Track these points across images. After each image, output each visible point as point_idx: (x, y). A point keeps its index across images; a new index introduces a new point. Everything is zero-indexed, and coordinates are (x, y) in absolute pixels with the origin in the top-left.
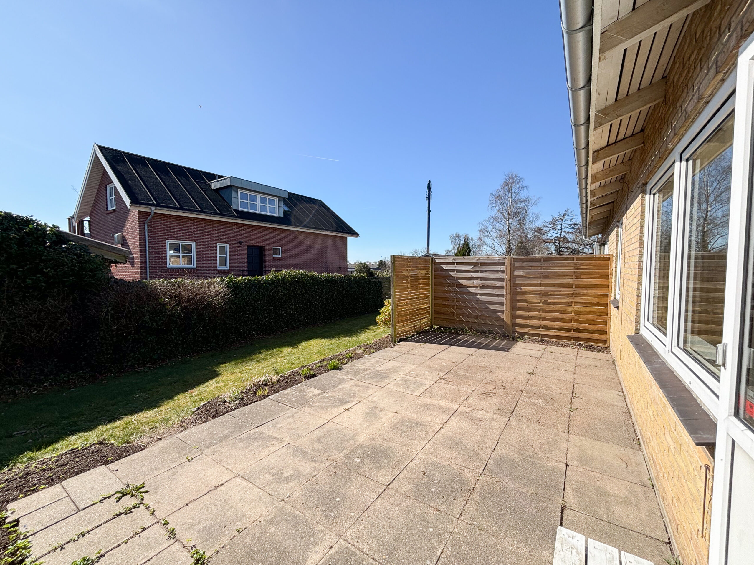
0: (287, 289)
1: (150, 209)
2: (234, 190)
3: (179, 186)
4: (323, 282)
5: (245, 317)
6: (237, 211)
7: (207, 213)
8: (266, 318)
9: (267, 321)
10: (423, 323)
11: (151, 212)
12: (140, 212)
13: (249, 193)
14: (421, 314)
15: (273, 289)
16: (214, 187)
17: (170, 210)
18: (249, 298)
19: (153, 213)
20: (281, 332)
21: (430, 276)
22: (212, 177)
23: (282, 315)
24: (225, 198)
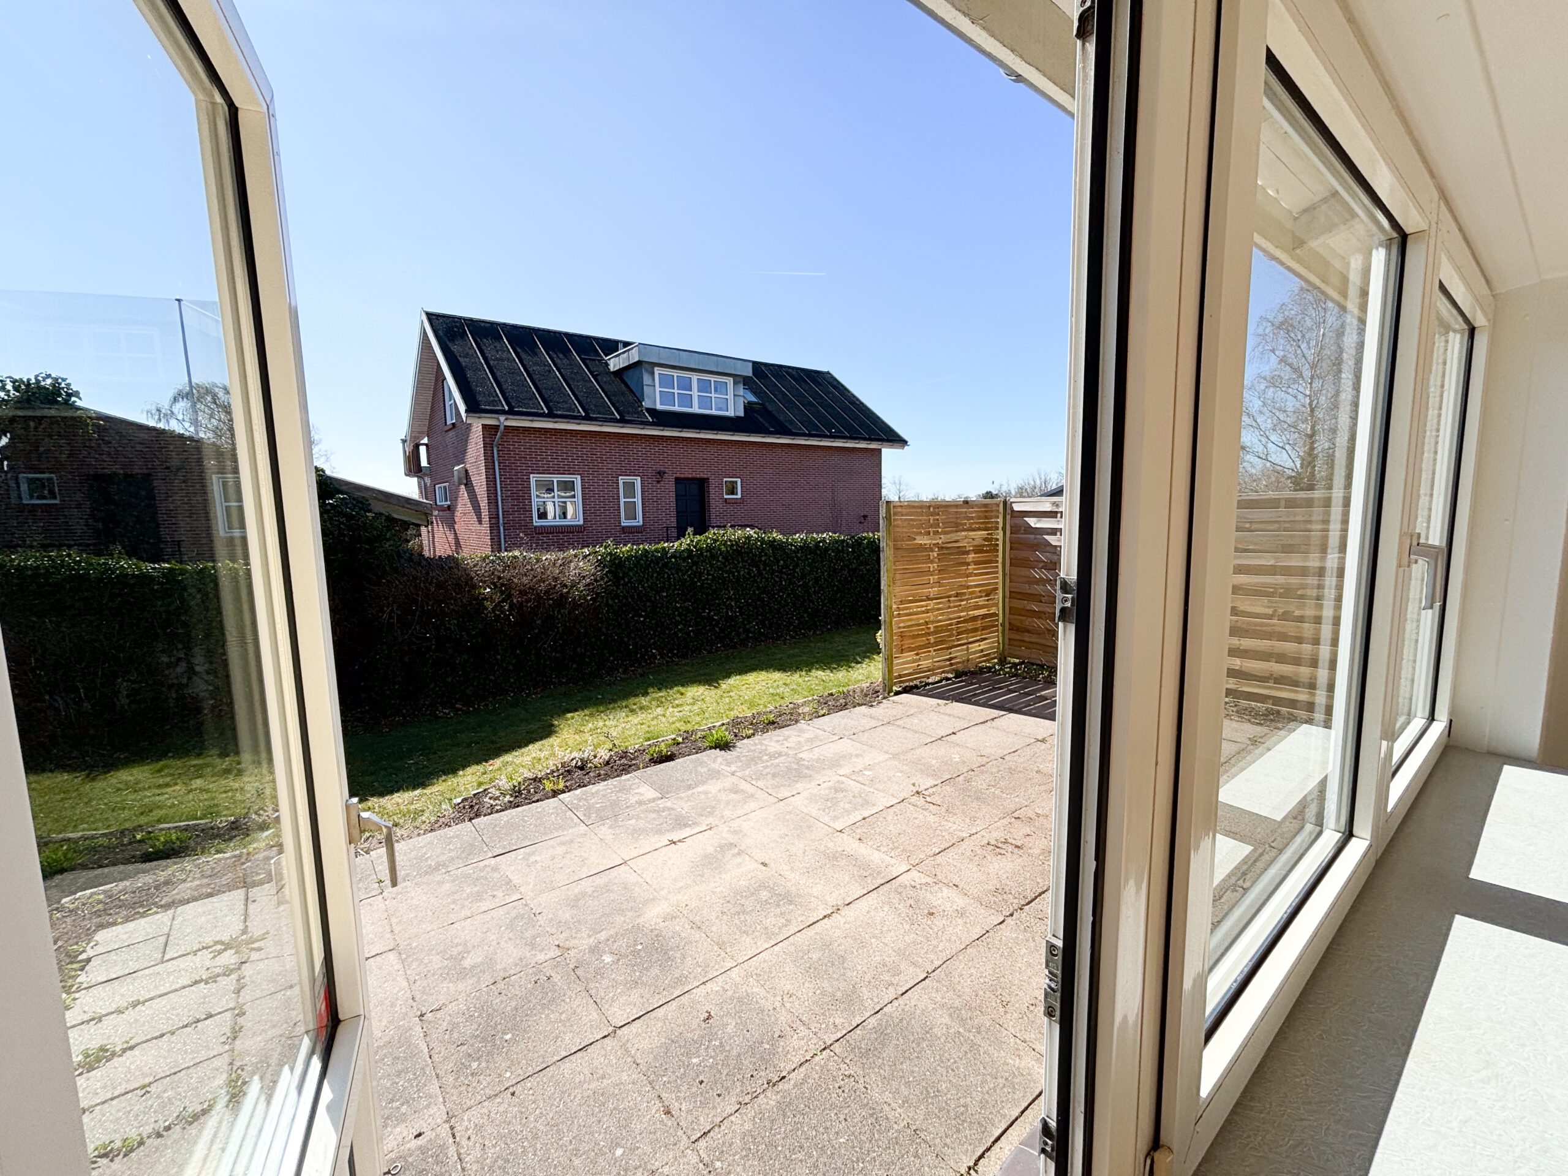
0: (720, 569)
1: (498, 419)
2: (647, 370)
3: (550, 371)
4: (796, 552)
5: (638, 622)
6: (653, 412)
7: (596, 419)
8: (677, 623)
9: (680, 630)
10: (975, 653)
11: (499, 426)
12: (484, 426)
13: (676, 374)
14: (967, 631)
15: (691, 568)
16: (614, 367)
17: (531, 418)
18: (643, 587)
19: (502, 428)
20: (710, 652)
21: (1000, 543)
22: (611, 346)
23: (710, 618)
24: (633, 387)
